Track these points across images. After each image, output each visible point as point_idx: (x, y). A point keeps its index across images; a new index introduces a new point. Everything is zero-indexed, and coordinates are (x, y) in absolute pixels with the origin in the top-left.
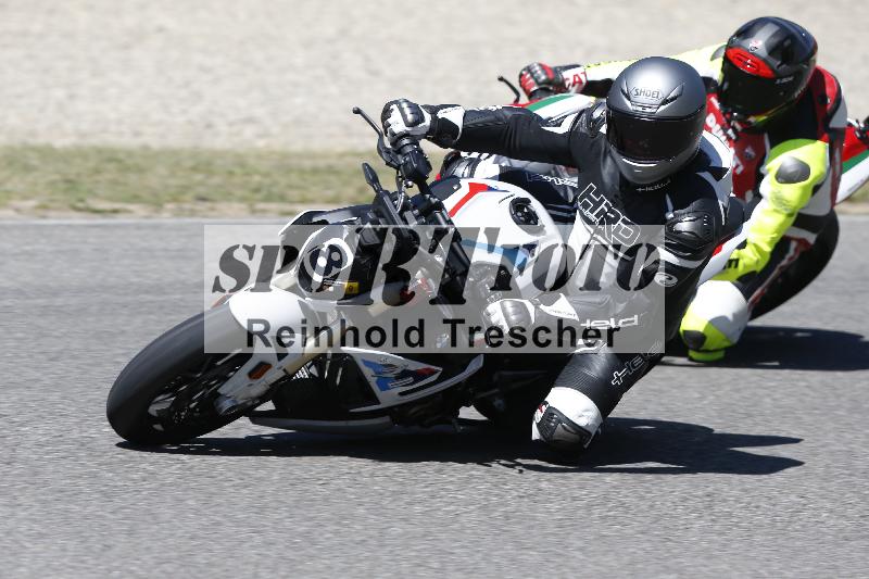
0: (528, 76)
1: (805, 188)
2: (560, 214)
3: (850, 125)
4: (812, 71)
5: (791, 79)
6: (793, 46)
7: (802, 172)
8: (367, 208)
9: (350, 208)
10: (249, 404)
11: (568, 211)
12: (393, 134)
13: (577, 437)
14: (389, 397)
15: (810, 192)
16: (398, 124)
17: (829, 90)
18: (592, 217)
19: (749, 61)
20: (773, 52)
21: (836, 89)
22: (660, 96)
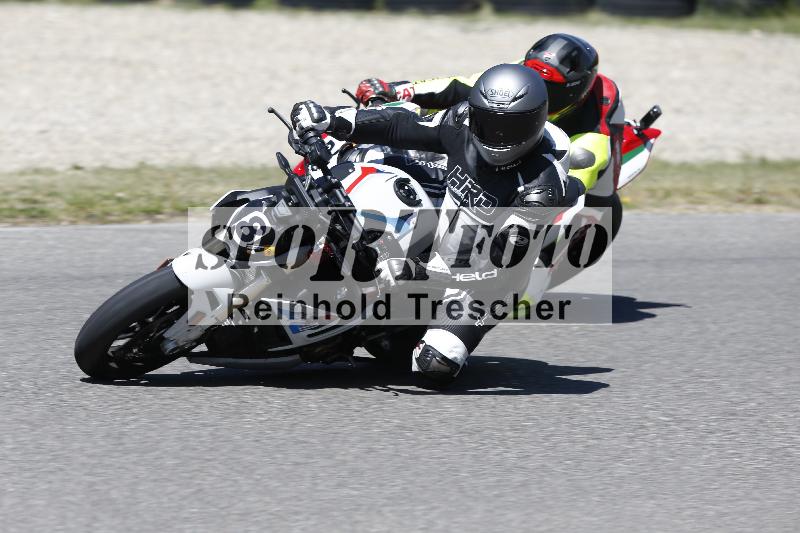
2: (433, 191)
3: (629, 124)
5: (578, 83)
6: (579, 56)
7: (590, 159)
8: (281, 188)
9: (267, 189)
10: (188, 345)
13: (448, 369)
15: (596, 176)
18: (459, 192)
19: (545, 71)
20: (563, 61)
21: (615, 92)
22: (511, 94)
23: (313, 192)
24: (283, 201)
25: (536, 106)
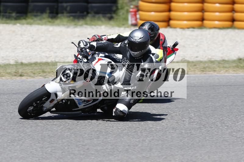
1: (158, 60)
4: (158, 33)
5: (154, 35)
6: (154, 28)
12: (81, 48)
13: (123, 114)
14: (81, 106)
16: (82, 45)
21: (164, 37)
22: (139, 37)
25: (147, 40)
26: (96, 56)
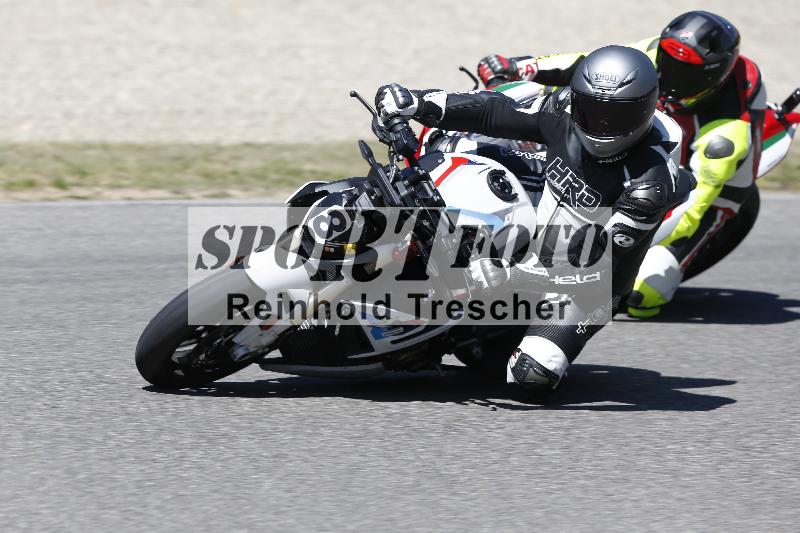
0: (486, 66)
1: (730, 162)
2: (530, 184)
4: (736, 59)
5: (717, 65)
6: (719, 36)
7: (728, 148)
8: (363, 179)
9: (348, 180)
10: (260, 351)
11: (538, 182)
12: (386, 114)
13: (546, 379)
14: (382, 346)
15: (734, 167)
16: (390, 105)
17: (749, 76)
19: (681, 50)
20: (701, 40)
21: (757, 75)
22: (618, 79)
23: (399, 184)
24: (365, 194)
25: (645, 93)
26: (444, 146)
